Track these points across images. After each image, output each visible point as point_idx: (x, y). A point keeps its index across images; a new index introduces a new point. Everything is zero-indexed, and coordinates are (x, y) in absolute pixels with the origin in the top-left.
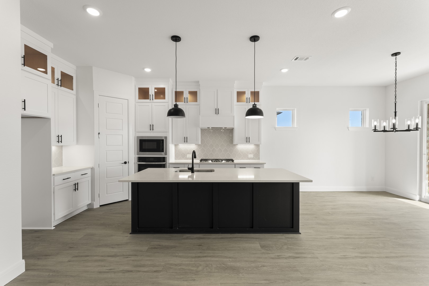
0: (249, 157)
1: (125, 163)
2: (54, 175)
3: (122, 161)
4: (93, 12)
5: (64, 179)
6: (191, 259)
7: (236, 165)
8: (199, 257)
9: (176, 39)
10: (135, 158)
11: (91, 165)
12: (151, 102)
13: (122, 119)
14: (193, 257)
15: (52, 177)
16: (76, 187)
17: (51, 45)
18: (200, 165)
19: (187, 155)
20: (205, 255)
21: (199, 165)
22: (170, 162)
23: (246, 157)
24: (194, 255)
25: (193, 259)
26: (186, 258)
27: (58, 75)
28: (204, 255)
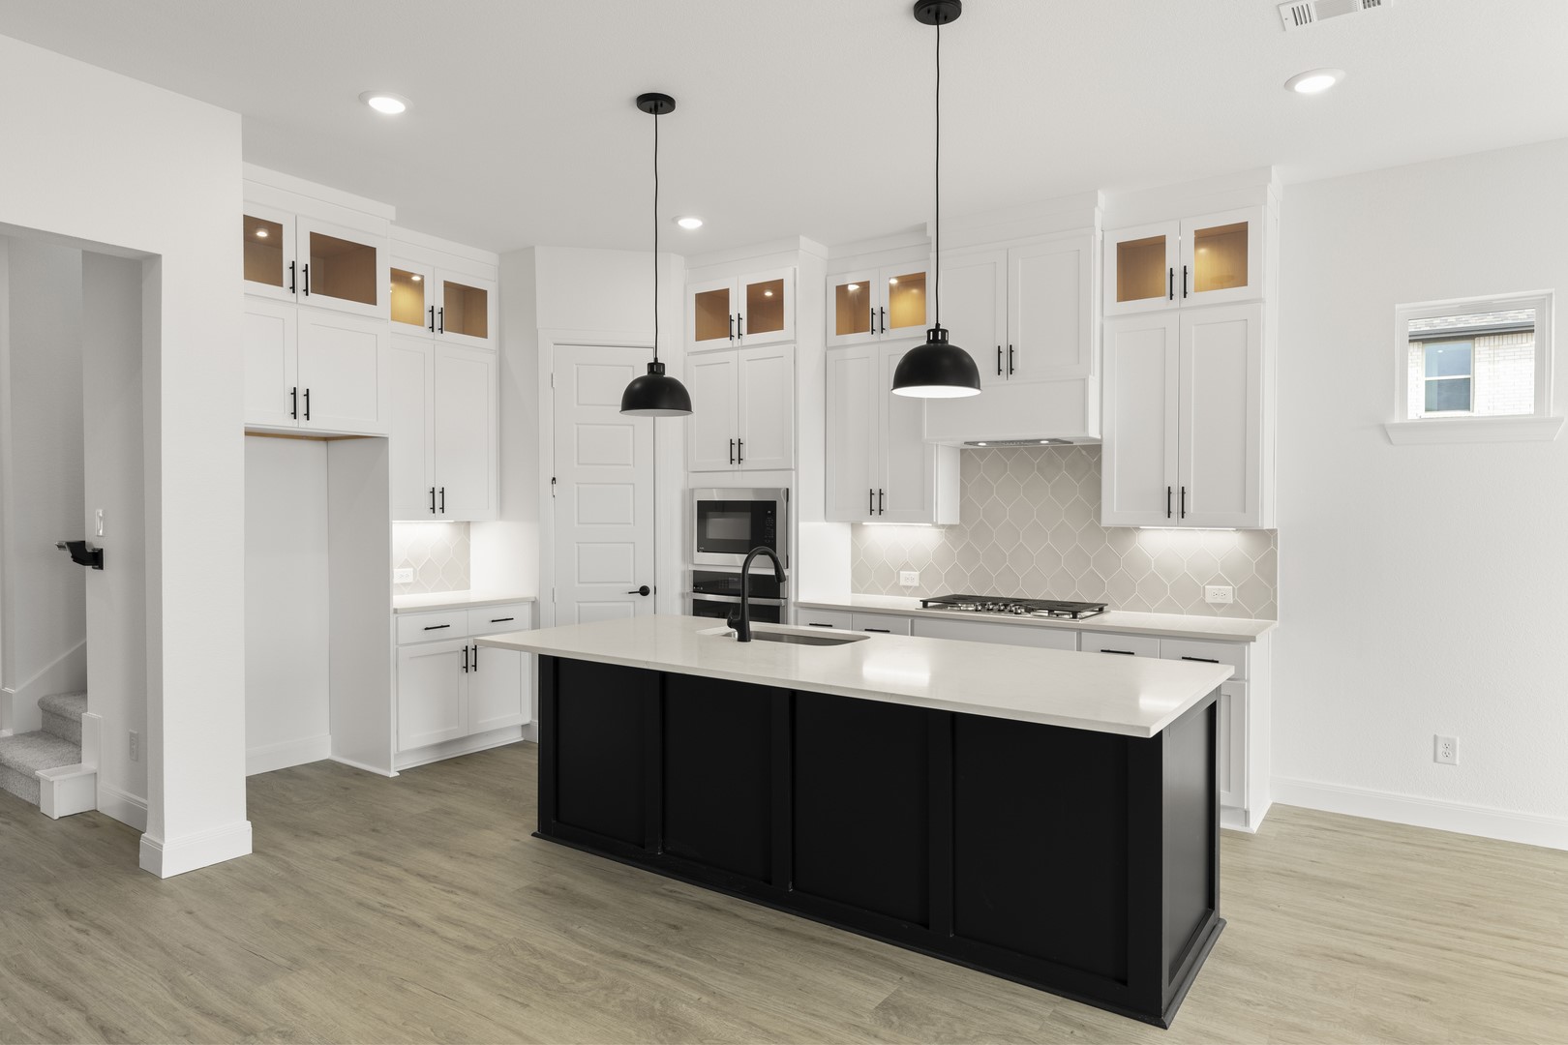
0: (1209, 599)
1: (644, 591)
2: (396, 611)
3: (632, 585)
4: (387, 106)
5: (426, 629)
6: (593, 953)
7: (1083, 633)
8: (624, 956)
9: (656, 103)
10: (684, 573)
11: (530, 592)
12: (737, 348)
13: (633, 426)
14: (604, 950)
15: (393, 617)
16: (470, 659)
17: (389, 211)
18: (916, 621)
19: (898, 573)
20: (652, 957)
21: (912, 622)
22: (801, 600)
23: (1188, 595)
24: (617, 946)
25: (598, 956)
26: (584, 945)
27: (435, 297)
28: (646, 958)
